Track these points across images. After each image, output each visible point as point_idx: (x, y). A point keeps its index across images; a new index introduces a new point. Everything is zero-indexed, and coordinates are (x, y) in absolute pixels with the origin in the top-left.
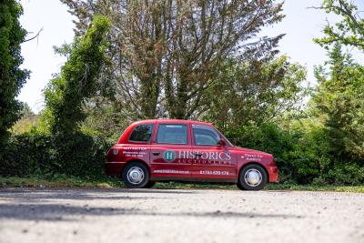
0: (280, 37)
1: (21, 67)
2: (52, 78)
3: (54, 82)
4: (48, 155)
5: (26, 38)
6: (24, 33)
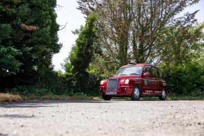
0: (196, 12)
1: (58, 43)
2: (72, 46)
3: (73, 49)
4: (72, 84)
5: (60, 29)
6: (58, 26)
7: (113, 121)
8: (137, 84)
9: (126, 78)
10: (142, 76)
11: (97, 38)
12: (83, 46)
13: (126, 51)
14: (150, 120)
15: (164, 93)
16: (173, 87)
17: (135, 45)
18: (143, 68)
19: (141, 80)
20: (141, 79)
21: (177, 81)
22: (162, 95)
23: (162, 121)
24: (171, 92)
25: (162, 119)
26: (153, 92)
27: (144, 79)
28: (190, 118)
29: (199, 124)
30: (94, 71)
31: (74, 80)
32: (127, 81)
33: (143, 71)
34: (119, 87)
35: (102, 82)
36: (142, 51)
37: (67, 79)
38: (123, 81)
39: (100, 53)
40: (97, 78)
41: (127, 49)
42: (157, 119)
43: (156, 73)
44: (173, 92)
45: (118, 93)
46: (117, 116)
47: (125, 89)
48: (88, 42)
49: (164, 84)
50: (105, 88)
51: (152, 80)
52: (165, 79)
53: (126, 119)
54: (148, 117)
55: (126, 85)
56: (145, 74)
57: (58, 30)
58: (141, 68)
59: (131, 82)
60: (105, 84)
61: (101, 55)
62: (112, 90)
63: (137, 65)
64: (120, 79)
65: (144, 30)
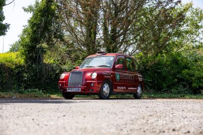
1: (4, 22)
3: (25, 31)
4: (23, 77)
5: (6, 3)
7: (71, 129)
8: (107, 79)
9: (93, 71)
10: (114, 69)
11: (57, 17)
12: (38, 28)
13: (95, 36)
14: (117, 126)
15: (139, 90)
16: (150, 82)
17: (106, 30)
18: (115, 59)
19: (112, 74)
20: (112, 72)
21: (156, 75)
22: (137, 93)
23: (132, 127)
24: (148, 88)
25: (132, 124)
26: (127, 89)
27: (116, 73)
28: (165, 123)
29: (174, 130)
30: (52, 61)
31: (26, 73)
32: (95, 75)
33: (115, 63)
34: (84, 82)
35: (63, 76)
36: (114, 37)
37: (16, 71)
38: (89, 74)
39: (61, 37)
40: (56, 71)
41: (95, 34)
42: (126, 124)
43: (131, 66)
44: (150, 89)
45: (82, 90)
46: (77, 122)
47: (92, 85)
48: (45, 23)
49: (140, 79)
50: (66, 84)
51: (125, 74)
52: (141, 72)
53: (88, 126)
54: (116, 123)
55: (93, 80)
56: (117, 66)
57: (4, 5)
58: (112, 59)
59: (100, 76)
60: (66, 78)
61: (62, 40)
62: (75, 86)
63: (108, 54)
64: (85, 72)
65: (118, 10)
